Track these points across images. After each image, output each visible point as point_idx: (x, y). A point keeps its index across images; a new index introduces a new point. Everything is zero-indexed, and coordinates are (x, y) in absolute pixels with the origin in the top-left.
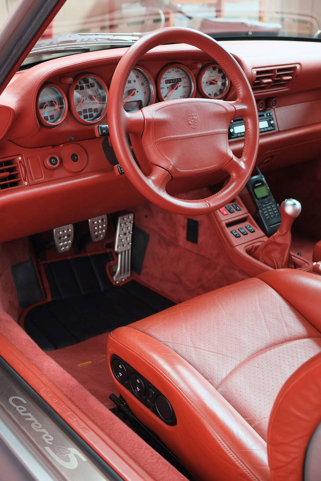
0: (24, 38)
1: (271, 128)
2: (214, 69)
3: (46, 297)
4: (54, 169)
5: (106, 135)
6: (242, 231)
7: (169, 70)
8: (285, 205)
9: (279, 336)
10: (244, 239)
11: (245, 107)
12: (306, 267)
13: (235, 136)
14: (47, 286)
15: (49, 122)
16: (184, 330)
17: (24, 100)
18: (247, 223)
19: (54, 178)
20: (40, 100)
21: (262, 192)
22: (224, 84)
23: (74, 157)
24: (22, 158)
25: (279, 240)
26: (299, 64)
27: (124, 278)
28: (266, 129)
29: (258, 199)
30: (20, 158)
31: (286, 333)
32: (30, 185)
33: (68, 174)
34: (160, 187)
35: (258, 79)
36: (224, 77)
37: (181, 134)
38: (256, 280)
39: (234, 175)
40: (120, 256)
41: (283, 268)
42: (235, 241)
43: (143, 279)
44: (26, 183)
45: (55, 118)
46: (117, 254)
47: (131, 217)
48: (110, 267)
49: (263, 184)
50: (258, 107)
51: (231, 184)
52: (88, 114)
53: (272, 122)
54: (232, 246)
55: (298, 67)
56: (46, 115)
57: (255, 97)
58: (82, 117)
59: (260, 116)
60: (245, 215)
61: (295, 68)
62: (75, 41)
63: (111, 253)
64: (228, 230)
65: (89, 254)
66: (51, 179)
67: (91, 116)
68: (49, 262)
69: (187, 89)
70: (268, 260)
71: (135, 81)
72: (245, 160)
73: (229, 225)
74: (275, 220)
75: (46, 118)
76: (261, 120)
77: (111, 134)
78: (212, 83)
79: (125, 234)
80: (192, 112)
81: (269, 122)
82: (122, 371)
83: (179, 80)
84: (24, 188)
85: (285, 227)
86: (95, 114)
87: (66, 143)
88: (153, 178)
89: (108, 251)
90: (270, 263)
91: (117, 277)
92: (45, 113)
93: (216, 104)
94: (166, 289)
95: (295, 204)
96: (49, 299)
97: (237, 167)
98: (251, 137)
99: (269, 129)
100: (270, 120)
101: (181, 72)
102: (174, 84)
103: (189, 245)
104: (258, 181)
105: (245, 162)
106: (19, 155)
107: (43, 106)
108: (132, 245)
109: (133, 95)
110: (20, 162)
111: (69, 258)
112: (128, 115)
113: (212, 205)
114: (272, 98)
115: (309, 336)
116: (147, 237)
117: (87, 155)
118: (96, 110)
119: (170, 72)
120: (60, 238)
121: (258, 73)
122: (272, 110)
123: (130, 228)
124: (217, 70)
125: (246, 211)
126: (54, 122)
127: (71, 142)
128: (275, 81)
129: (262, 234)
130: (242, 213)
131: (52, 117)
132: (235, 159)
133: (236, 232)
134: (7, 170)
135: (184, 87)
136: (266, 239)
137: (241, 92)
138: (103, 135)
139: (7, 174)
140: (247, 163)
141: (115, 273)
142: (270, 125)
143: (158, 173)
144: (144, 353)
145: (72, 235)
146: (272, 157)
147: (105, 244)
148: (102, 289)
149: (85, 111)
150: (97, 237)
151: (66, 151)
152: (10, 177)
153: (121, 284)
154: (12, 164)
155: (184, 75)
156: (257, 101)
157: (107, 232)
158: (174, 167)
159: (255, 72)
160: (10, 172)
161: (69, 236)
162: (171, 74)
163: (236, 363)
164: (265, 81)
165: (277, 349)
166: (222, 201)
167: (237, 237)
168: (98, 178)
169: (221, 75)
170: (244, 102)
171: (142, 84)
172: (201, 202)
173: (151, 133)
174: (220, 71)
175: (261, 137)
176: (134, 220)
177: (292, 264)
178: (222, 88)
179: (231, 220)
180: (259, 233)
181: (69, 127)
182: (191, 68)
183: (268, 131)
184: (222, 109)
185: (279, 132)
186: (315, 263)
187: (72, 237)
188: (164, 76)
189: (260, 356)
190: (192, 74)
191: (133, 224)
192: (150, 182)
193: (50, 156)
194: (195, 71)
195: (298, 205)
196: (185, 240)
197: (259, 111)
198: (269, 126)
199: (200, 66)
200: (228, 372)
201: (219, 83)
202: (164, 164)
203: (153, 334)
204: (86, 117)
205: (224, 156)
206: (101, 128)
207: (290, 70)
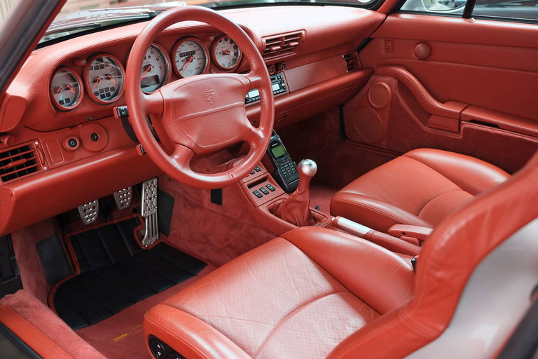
0: (31, 29)
1: (282, 90)
2: (226, 40)
3: (75, 270)
4: (74, 151)
5: (126, 117)
6: (264, 190)
7: (183, 44)
8: (301, 166)
9: (307, 295)
10: (265, 198)
11: (258, 78)
12: (325, 221)
13: (250, 100)
14: (75, 259)
15: (65, 106)
16: (219, 301)
17: (36, 88)
18: (267, 183)
19: (75, 159)
20: (54, 85)
21: (279, 151)
22: (236, 54)
23: (94, 137)
24: (39, 143)
25: (299, 198)
26: (304, 30)
27: (152, 241)
28: (278, 92)
29: (276, 159)
30: (37, 143)
31: (314, 291)
32: (50, 170)
33: (89, 154)
34: (184, 166)
35: (267, 47)
36: (236, 47)
37: (201, 111)
38: (281, 240)
39: (254, 145)
40: (147, 220)
41: (305, 225)
42: (258, 201)
43: (172, 240)
44: (45, 168)
45: (71, 101)
46: (144, 219)
47: (155, 181)
48: (138, 232)
49: (279, 144)
50: (270, 72)
51: (252, 154)
52: (105, 93)
53: (283, 85)
54: (255, 206)
55: (303, 33)
56: (61, 99)
57: (266, 63)
58: (99, 97)
59: (272, 79)
60: (264, 175)
61: (301, 33)
62: (84, 18)
63: (137, 217)
64: (250, 191)
65: (115, 222)
66: (72, 161)
67: (108, 95)
68: (75, 233)
69: (201, 61)
70: (289, 217)
71: (149, 57)
72: (262, 129)
73: (250, 186)
74: (293, 177)
75: (61, 102)
76: (273, 83)
77: (131, 115)
78: (224, 53)
79: (150, 199)
80: (209, 88)
81: (280, 84)
82: (161, 350)
83: (194, 52)
84: (43, 174)
85: (303, 185)
86: (112, 93)
87: (83, 123)
88: (176, 157)
89: (135, 216)
90: (292, 220)
91: (146, 241)
92: (60, 97)
93: (231, 78)
94: (194, 249)
95: (311, 165)
96: (79, 272)
97: (256, 137)
98: (267, 107)
99: (280, 91)
100: (281, 83)
101: (194, 44)
102: (189, 57)
103: (214, 207)
104: (274, 142)
105: (263, 131)
106: (35, 140)
107: (57, 90)
108: (158, 208)
109: (149, 71)
110: (37, 146)
111: (95, 227)
112: (147, 97)
113: (235, 176)
114: (281, 63)
115: (335, 292)
116: (172, 200)
117: (107, 133)
118: (113, 89)
119: (184, 46)
120: (85, 211)
121: (267, 41)
122: (282, 73)
123: (155, 193)
124: (229, 40)
125: (265, 171)
126: (70, 105)
127: (89, 122)
128: (284, 47)
129: (282, 191)
130: (263, 172)
131: (68, 100)
132: (253, 129)
133: (258, 192)
134: (24, 156)
135: (198, 59)
136: (286, 196)
137: (254, 65)
138: (122, 117)
139: (24, 160)
140: (265, 132)
141: (143, 236)
142: (281, 87)
143: (181, 152)
144: (182, 333)
145: (97, 206)
146: (285, 117)
147: (131, 209)
148: (132, 255)
149: (102, 91)
150: (123, 205)
151: (85, 131)
152: (28, 164)
153: (150, 248)
154: (29, 150)
155: (198, 48)
156: (268, 67)
157: (132, 199)
158: (196, 144)
159: (265, 41)
160: (26, 158)
161: (94, 207)
162: (185, 47)
163: (271, 327)
164: (274, 48)
165: (307, 308)
166: (244, 172)
167: (260, 196)
168: (120, 156)
169: (233, 45)
170: (258, 73)
171: (157, 59)
172: (224, 174)
173: (171, 113)
174: (232, 42)
175: (276, 99)
176: (158, 185)
177: (312, 220)
178: (235, 57)
179: (252, 181)
180: (279, 190)
181: (87, 108)
182: (204, 40)
183: (280, 93)
184: (238, 83)
185: (290, 93)
186: (333, 219)
187: (97, 209)
188: (178, 50)
189: (292, 318)
190: (206, 46)
191: (158, 188)
192: (174, 161)
193: (69, 139)
194: (208, 43)
195: (314, 165)
196: (210, 202)
197: (270, 75)
198: (281, 89)
199: (212, 38)
200: (264, 338)
201: (232, 53)
202: (186, 143)
203: (189, 308)
204: (103, 97)
205: (243, 127)
206: (120, 109)
207: (297, 36)
